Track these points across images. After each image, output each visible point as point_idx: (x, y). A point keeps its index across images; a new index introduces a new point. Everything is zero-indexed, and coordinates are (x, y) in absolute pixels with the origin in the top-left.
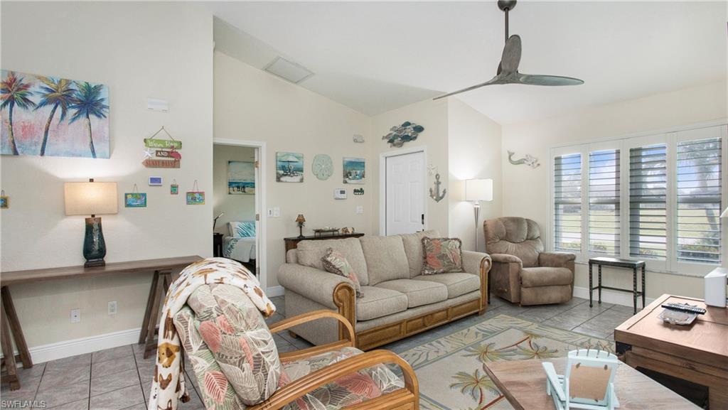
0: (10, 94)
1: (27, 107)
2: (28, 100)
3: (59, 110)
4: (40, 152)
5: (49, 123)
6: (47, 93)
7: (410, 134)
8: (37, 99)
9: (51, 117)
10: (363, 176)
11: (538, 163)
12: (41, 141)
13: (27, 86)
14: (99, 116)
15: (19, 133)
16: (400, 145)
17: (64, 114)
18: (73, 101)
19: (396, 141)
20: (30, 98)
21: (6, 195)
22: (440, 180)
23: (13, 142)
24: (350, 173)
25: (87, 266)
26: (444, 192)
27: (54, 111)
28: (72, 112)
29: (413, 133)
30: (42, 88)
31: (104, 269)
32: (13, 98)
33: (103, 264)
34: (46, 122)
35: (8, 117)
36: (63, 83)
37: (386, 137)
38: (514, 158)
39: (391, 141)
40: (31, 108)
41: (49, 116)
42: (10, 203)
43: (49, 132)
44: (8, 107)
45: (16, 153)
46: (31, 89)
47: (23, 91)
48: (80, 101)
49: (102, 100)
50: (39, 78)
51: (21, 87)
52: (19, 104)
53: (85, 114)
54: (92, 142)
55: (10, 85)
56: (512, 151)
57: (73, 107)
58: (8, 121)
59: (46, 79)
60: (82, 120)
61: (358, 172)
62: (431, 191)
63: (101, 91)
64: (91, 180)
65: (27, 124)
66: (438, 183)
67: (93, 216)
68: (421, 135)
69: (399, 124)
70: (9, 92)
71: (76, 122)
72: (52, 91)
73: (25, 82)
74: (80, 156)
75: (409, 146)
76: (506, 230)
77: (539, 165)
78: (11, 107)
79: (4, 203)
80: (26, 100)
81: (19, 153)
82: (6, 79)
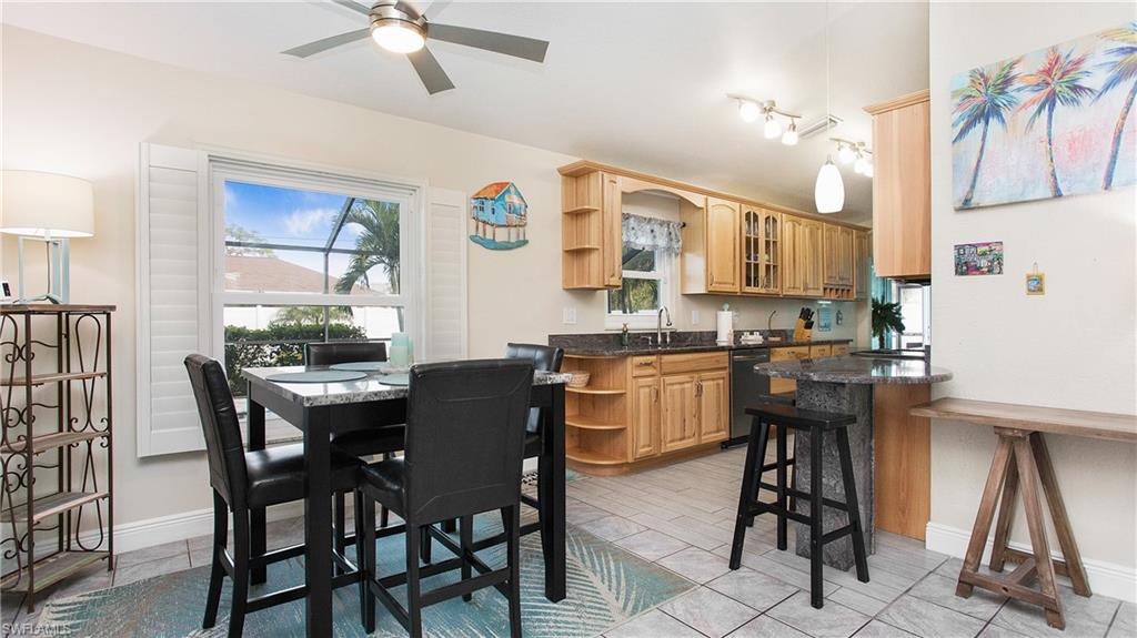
0: (1049, 89)
1: (1078, 103)
2: (1081, 88)
4: (1102, 183)
5: (1124, 118)
6: (1119, 58)
8: (1095, 80)
12: (1107, 160)
13: (1080, 61)
15: (1063, 154)
20: (1084, 82)
21: (1041, 271)
23: (1053, 175)
30: (1111, 52)
32: (1054, 93)
34: (1118, 118)
35: (1045, 132)
40: (1085, 99)
41: (1123, 103)
42: (1046, 287)
43: (1123, 136)
44: (1045, 112)
45: (1058, 195)
46: (1085, 67)
47: (1072, 74)
50: (1105, 35)
51: (1069, 67)
52: (1066, 101)
55: (1048, 72)
58: (1046, 138)
59: (1120, 30)
65: (1077, 135)
70: (1048, 84)
72: (1132, 52)
73: (1074, 57)
78: (1051, 110)
79: (1036, 285)
80: (1076, 89)
81: (1064, 193)
82: (1042, 64)
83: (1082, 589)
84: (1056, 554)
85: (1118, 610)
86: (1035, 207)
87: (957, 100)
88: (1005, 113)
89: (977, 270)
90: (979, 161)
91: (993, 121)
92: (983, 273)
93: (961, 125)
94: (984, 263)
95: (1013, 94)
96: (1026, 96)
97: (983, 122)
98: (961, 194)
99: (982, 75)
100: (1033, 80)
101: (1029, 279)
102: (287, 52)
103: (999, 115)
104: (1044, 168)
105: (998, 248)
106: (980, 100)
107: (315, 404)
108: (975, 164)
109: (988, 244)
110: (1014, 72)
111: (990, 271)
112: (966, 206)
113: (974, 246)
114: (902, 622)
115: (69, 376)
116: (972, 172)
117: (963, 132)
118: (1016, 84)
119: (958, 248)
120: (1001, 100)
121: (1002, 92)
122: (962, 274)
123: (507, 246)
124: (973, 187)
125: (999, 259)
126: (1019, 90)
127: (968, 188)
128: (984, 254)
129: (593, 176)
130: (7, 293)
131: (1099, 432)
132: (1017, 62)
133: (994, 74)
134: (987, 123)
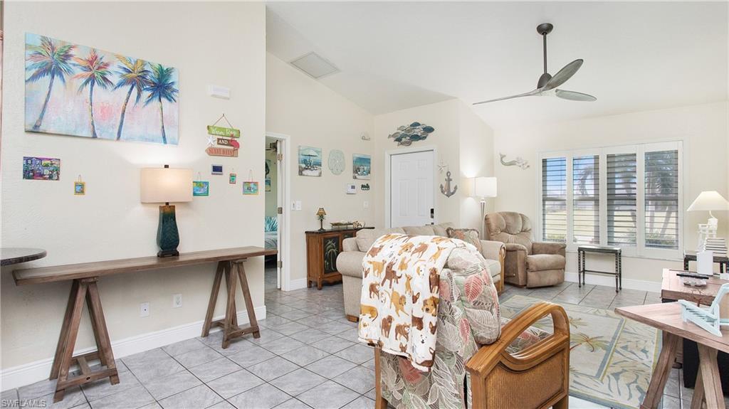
0: (91, 73)
1: (106, 88)
2: (108, 80)
3: (135, 91)
4: (116, 136)
5: (126, 105)
6: (124, 73)
7: (419, 134)
8: (113, 79)
9: (128, 98)
10: (369, 173)
11: (528, 164)
12: (118, 124)
13: (107, 65)
14: (170, 100)
15: (98, 113)
16: (409, 144)
17: (139, 96)
18: (148, 83)
19: (403, 140)
20: (109, 77)
21: (84, 180)
22: (451, 177)
23: (93, 124)
24: (358, 169)
25: (161, 256)
26: (456, 188)
27: (130, 93)
28: (146, 94)
29: (423, 134)
30: (120, 67)
31: (178, 259)
32: (94, 76)
33: (177, 254)
34: (123, 104)
35: (89, 97)
36: (139, 63)
37: (393, 136)
38: (505, 160)
39: (399, 140)
40: (109, 87)
41: (125, 98)
42: (87, 189)
43: (125, 114)
44: (89, 85)
45: (95, 137)
46: (110, 69)
47: (103, 70)
48: (154, 83)
49: (173, 83)
50: (118, 57)
51: (101, 65)
52: (99, 84)
53: (158, 97)
54: (163, 127)
55: (91, 62)
56: (503, 154)
57: (147, 89)
58: (89, 101)
59: (125, 58)
60: (155, 101)
61: (365, 168)
62: (442, 187)
63: (172, 74)
64: (166, 166)
65: (105, 105)
66: (449, 180)
67: (167, 204)
68: (431, 135)
69: (407, 123)
70: (91, 69)
71: (150, 105)
72: (130, 72)
73: (104, 61)
74: (153, 141)
75: (417, 145)
76: (507, 223)
77: (528, 166)
78: (92, 85)
79: (80, 189)
80: (105, 79)
81: (99, 137)
82: (88, 56)
86: (79, 140)
87: (31, 52)
88: (65, 76)
89: (41, 176)
90: (46, 101)
91: (57, 78)
92: (45, 179)
93: (33, 71)
94: (46, 172)
95: (71, 66)
96: (78, 71)
97: (50, 75)
98: (32, 120)
99: (50, 44)
100: (84, 64)
101: (77, 185)
103: (61, 76)
104: (88, 120)
105: (57, 163)
106: (48, 60)
108: (43, 102)
109: (50, 159)
110: (72, 52)
111: (51, 177)
112: (35, 130)
113: (41, 160)
116: (41, 108)
117: (34, 77)
118: (72, 61)
119: (26, 159)
120: (62, 66)
121: (64, 61)
122: (29, 178)
124: (41, 117)
125: (57, 170)
126: (74, 65)
127: (37, 118)
128: (47, 166)
132: (73, 47)
133: (58, 47)
134: (53, 77)
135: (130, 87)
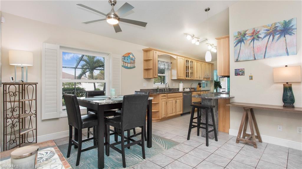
1: (259, 40)
2: (259, 37)
3: (271, 37)
4: (263, 57)
5: (267, 44)
6: (266, 32)
8: (262, 36)
9: (268, 41)
12: (264, 52)
13: (259, 32)
14: (290, 35)
15: (256, 50)
17: (273, 38)
18: (277, 31)
20: (260, 36)
21: (252, 75)
23: (254, 55)
25: (284, 106)
27: (269, 39)
28: (277, 37)
30: (264, 30)
31: (294, 109)
32: (254, 38)
33: (293, 107)
35: (253, 46)
36: (273, 25)
40: (260, 40)
42: (253, 78)
43: (267, 48)
44: (252, 42)
45: (255, 59)
46: (260, 33)
48: (281, 30)
49: (292, 26)
50: (263, 27)
51: (257, 33)
52: (256, 40)
53: (283, 36)
54: (287, 48)
55: (253, 33)
57: (278, 34)
58: (253, 47)
59: (266, 26)
60: (282, 38)
63: (292, 21)
64: (286, 66)
65: (259, 47)
67: (287, 83)
70: (253, 36)
71: (279, 41)
72: (269, 30)
73: (258, 30)
74: (281, 55)
78: (254, 41)
79: (251, 78)
80: (258, 37)
81: (256, 59)
82: (252, 31)
83: (260, 141)
84: (256, 134)
85: (267, 145)
86: (250, 61)
87: (235, 38)
88: (245, 41)
89: (239, 74)
90: (240, 51)
91: (242, 43)
92: (240, 75)
93: (236, 43)
94: (241, 73)
95: (246, 37)
96: (249, 38)
97: (240, 43)
98: (236, 58)
99: (240, 33)
100: (250, 35)
101: (250, 77)
102: (84, 23)
103: (244, 42)
104: (252, 54)
105: (244, 70)
106: (240, 38)
107: (102, 104)
108: (239, 52)
109: (241, 69)
110: (246, 33)
111: (242, 75)
112: (237, 61)
113: (239, 69)
114: (225, 148)
115: (25, 100)
116: (238, 53)
117: (236, 45)
118: (247, 35)
119: (235, 70)
120: (244, 38)
121: (244, 37)
122: (236, 75)
123: (130, 68)
124: (238, 57)
125: (244, 72)
126: (247, 37)
127: (237, 57)
128: (241, 71)
129: (151, 51)
130: (13, 80)
131: (263, 108)
132: (247, 31)
133: (242, 33)
134: (241, 43)
135: (269, 36)
